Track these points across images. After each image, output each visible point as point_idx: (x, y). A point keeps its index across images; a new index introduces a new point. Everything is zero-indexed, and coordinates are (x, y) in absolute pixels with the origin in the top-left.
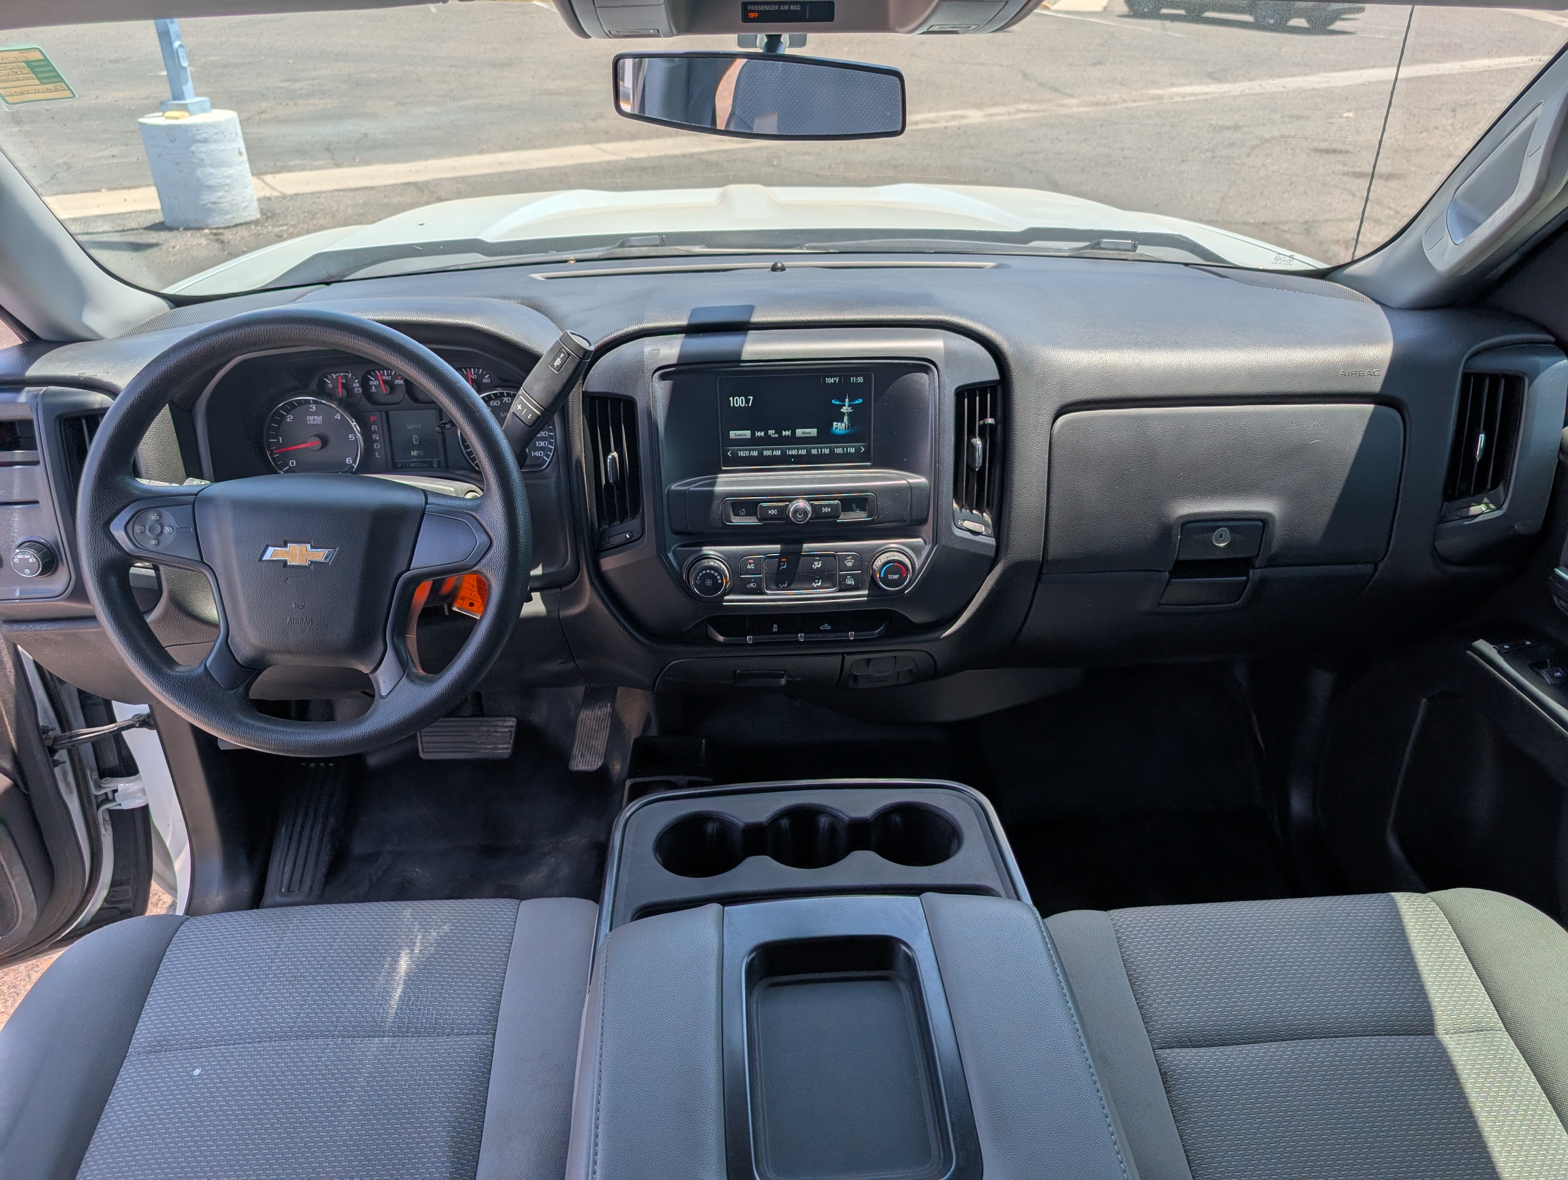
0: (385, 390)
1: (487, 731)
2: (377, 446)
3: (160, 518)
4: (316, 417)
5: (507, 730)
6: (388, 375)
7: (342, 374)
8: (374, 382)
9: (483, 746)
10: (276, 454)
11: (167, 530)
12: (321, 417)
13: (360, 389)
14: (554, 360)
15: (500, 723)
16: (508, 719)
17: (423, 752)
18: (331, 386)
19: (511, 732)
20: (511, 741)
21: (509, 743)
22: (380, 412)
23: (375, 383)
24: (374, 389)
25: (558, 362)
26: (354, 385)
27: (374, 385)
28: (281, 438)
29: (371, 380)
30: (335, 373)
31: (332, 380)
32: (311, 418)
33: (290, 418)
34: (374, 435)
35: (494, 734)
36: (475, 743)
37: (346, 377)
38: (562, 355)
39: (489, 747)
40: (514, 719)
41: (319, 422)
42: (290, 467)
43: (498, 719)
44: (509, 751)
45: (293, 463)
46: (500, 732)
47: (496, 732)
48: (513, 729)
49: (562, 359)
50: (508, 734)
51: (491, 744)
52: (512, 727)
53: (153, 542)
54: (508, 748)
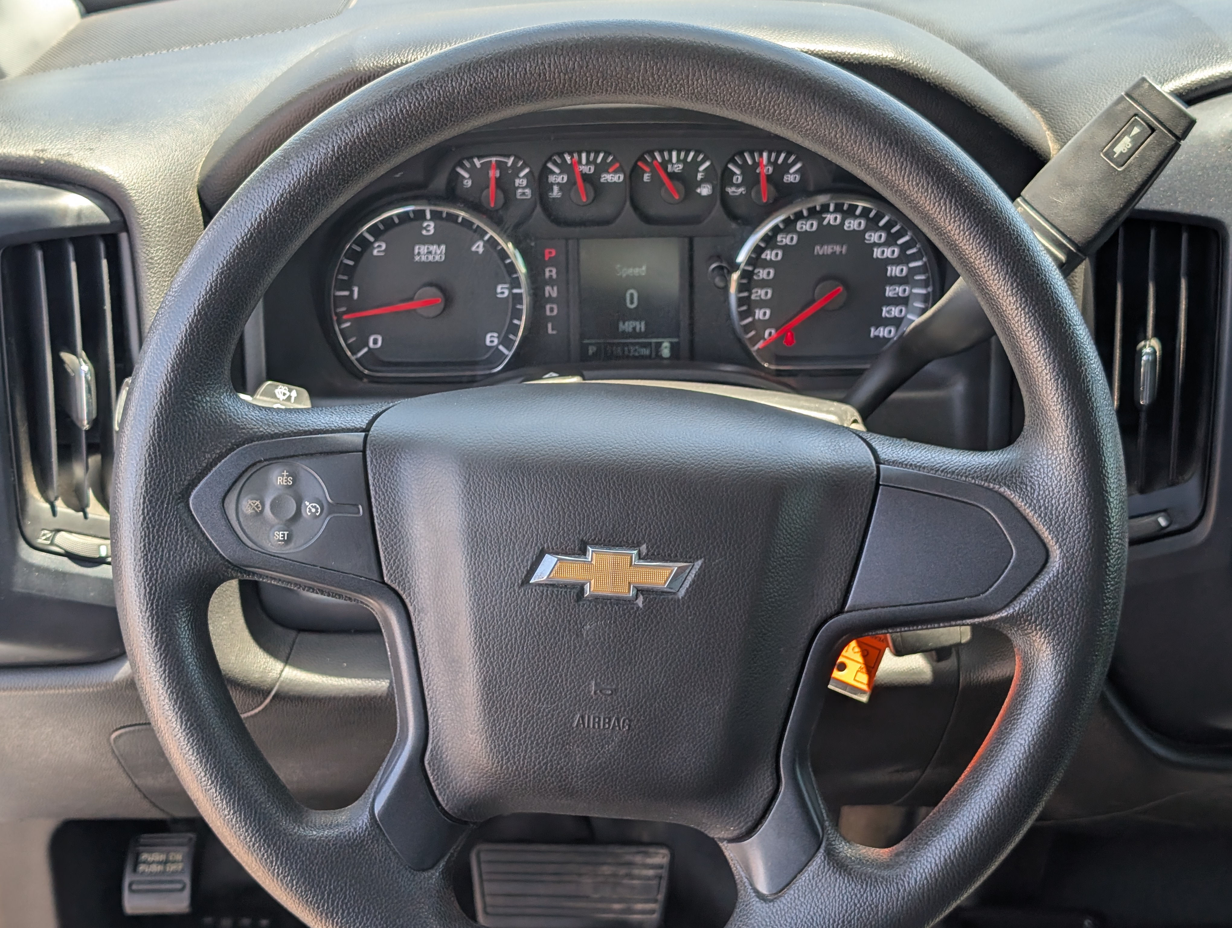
0: (583, 196)
1: (615, 875)
2: (552, 310)
3: (294, 481)
4: (434, 248)
5: (651, 872)
6: (588, 163)
7: (494, 159)
8: (558, 178)
9: (600, 906)
10: (346, 321)
11: (310, 508)
12: (443, 247)
13: (528, 191)
14: (1115, 140)
15: (638, 859)
16: (652, 850)
17: (486, 913)
18: (468, 183)
19: (660, 877)
20: (661, 897)
21: (655, 901)
22: (567, 239)
23: (563, 179)
24: (556, 193)
25: (1124, 145)
26: (517, 182)
27: (558, 184)
28: (356, 289)
29: (553, 173)
30: (480, 157)
31: (472, 171)
32: (424, 249)
33: (379, 249)
34: (548, 289)
35: (626, 881)
36: (586, 898)
37: (500, 165)
38: (1136, 130)
39: (617, 906)
40: (665, 851)
41: (437, 258)
42: (370, 349)
43: (634, 849)
44: (655, 916)
45: (375, 341)
46: (639, 878)
47: (631, 876)
48: (664, 872)
49: (1134, 139)
50: (654, 882)
51: (619, 901)
52: (661, 867)
53: (279, 535)
54: (652, 912)
